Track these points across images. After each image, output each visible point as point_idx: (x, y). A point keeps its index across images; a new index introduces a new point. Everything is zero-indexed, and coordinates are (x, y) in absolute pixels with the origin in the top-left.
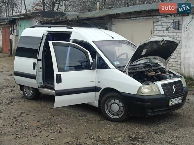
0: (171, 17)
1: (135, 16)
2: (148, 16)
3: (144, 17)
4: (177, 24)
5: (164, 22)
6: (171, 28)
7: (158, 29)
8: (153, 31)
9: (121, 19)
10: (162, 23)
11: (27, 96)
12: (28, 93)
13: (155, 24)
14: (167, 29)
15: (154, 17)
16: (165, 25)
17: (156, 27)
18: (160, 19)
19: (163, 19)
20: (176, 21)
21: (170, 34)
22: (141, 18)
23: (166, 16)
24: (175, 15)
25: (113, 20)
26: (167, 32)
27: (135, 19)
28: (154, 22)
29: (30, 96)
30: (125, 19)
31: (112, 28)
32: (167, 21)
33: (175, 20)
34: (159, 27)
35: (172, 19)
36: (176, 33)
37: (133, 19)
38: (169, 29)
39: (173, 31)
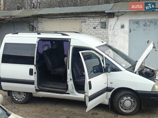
0: (98, 18)
1: (63, 17)
2: (76, 17)
3: (72, 17)
4: (104, 24)
5: (91, 22)
6: (98, 27)
7: (85, 28)
8: (81, 29)
9: (48, 18)
10: (90, 23)
11: (18, 101)
12: (18, 98)
13: (83, 24)
14: (94, 28)
15: (81, 18)
16: (92, 25)
17: (85, 26)
18: (87, 20)
19: (90, 20)
20: (103, 22)
21: (97, 32)
22: (68, 18)
23: (93, 17)
24: (101, 17)
25: (39, 19)
26: (95, 30)
27: (63, 19)
28: (82, 22)
29: (21, 100)
30: (52, 18)
31: (39, 26)
32: (94, 22)
33: (101, 21)
34: (87, 26)
35: (98, 20)
36: (103, 31)
37: (60, 19)
38: (96, 28)
39: (100, 30)
